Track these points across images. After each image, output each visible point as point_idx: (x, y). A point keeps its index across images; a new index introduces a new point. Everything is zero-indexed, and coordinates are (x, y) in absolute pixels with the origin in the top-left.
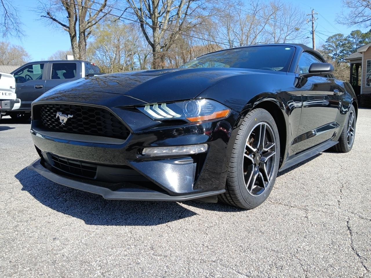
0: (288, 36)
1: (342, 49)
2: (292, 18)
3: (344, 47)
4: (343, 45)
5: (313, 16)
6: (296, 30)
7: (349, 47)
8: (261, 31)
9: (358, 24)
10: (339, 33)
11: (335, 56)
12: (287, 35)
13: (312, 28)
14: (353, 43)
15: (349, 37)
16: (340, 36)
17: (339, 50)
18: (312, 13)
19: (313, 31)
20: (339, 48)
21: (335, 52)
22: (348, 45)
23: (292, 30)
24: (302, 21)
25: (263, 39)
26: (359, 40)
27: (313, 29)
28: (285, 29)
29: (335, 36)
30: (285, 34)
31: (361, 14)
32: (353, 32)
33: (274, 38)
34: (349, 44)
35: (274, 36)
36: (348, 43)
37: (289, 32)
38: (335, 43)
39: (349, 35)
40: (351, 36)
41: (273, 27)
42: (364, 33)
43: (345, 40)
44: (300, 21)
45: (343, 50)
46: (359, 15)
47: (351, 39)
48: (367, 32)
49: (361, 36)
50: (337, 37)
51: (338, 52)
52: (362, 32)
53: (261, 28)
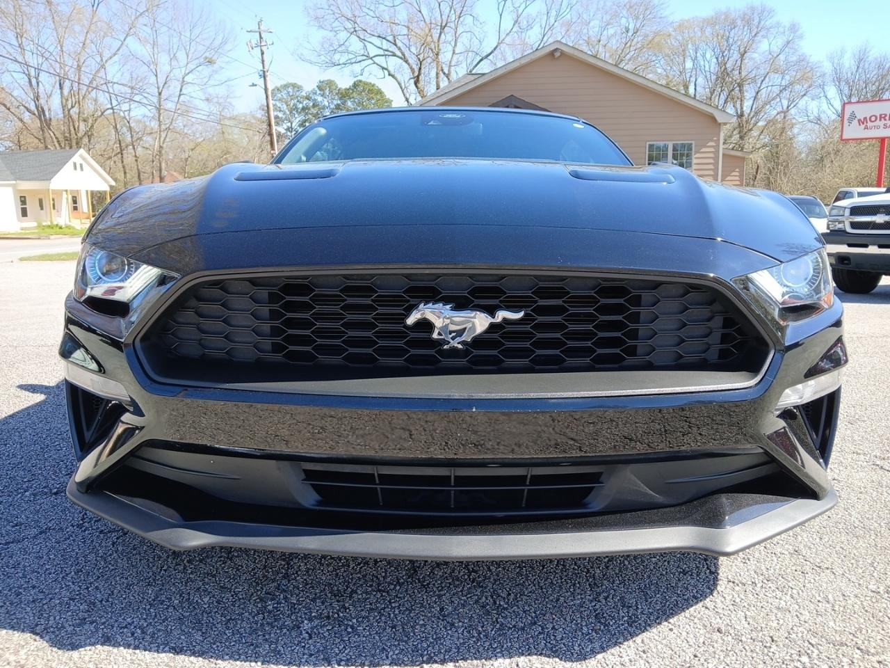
0: (189, 73)
1: (302, 117)
2: (197, 31)
3: (307, 114)
4: (304, 109)
5: (262, 36)
6: (209, 62)
7: (316, 116)
8: (115, 54)
9: (339, 67)
10: (294, 82)
11: (289, 133)
12: (187, 72)
13: (262, 65)
14: (324, 108)
15: (316, 93)
16: (296, 89)
17: (297, 120)
18: (259, 28)
19: (264, 72)
20: (296, 116)
21: (289, 124)
22: (314, 111)
23: (197, 61)
24: (221, 44)
25: (125, 74)
26: (335, 102)
27: (264, 67)
28: (181, 55)
29: (286, 86)
30: (183, 70)
31: (342, 47)
32: (323, 82)
33: (156, 76)
34: (317, 109)
35: (154, 71)
36: (314, 106)
37: (191, 66)
38: (286, 103)
39: (314, 89)
40: (318, 92)
41: (149, 47)
42: (344, 88)
43: (308, 98)
44: (217, 42)
45: (305, 121)
46: (340, 49)
47: (319, 99)
48: (348, 87)
49: (337, 94)
50: (290, 90)
51: (295, 125)
52: (339, 86)
53: (117, 44)
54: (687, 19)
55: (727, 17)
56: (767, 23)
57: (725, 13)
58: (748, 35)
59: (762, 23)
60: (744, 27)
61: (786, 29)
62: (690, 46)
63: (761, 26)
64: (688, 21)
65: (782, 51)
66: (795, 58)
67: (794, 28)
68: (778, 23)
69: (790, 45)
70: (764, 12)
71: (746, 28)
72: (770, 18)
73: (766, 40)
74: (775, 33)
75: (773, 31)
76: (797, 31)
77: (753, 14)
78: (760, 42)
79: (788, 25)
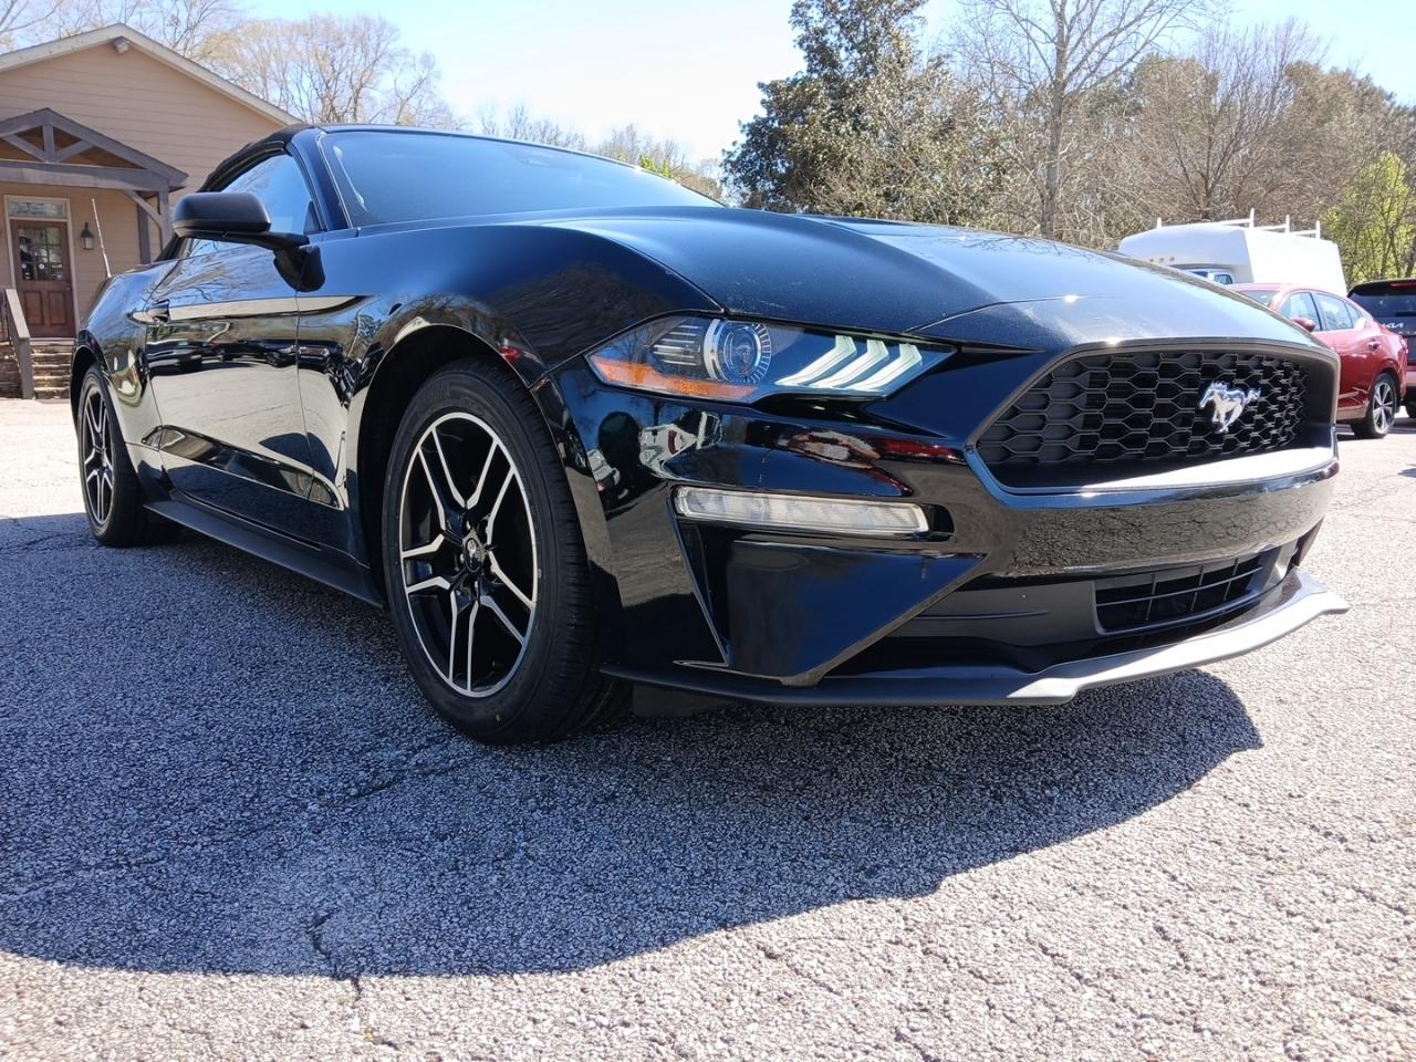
54: (265, 19)
55: (328, 28)
56: (390, 47)
57: (324, 21)
58: (363, 61)
59: (383, 45)
60: (356, 46)
61: (417, 60)
62: (273, 64)
63: (381, 50)
64: (266, 23)
65: (413, 93)
66: (430, 106)
67: (427, 61)
68: (405, 50)
69: (424, 86)
70: (384, 30)
71: (359, 49)
72: (394, 40)
73: (388, 73)
74: (401, 63)
75: (400, 60)
76: (432, 66)
77: (368, 30)
78: (382, 74)
79: (418, 56)
